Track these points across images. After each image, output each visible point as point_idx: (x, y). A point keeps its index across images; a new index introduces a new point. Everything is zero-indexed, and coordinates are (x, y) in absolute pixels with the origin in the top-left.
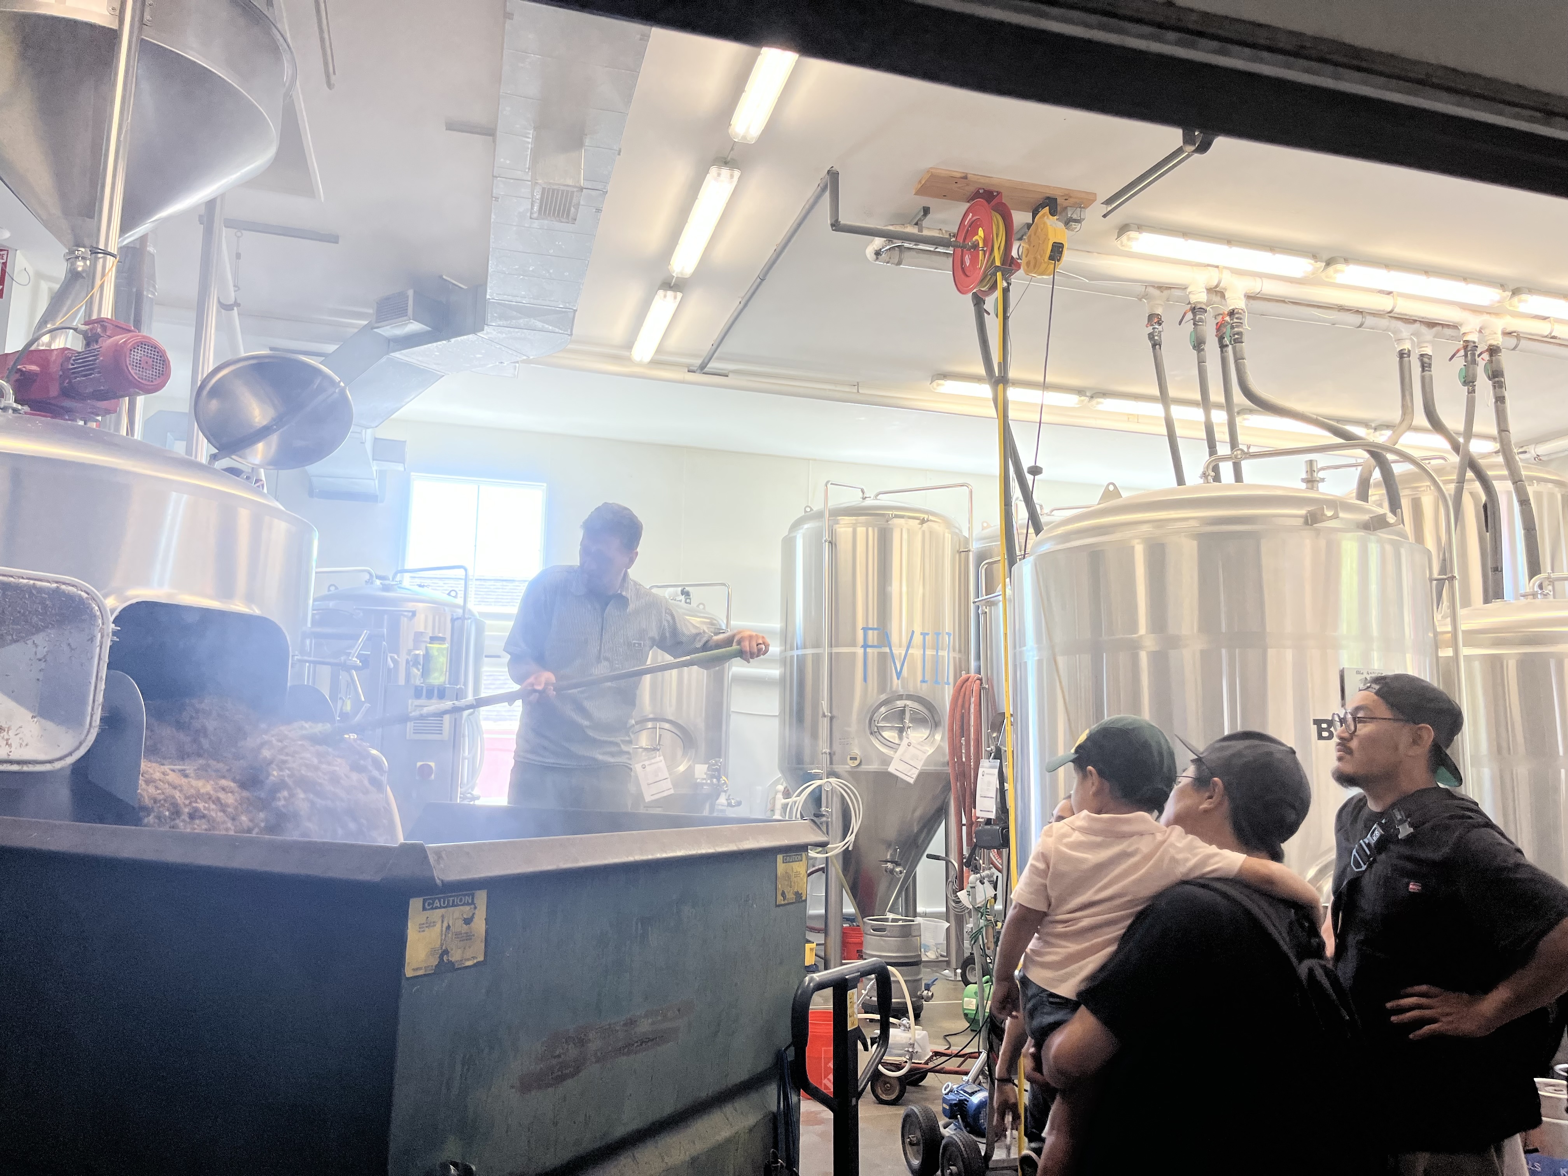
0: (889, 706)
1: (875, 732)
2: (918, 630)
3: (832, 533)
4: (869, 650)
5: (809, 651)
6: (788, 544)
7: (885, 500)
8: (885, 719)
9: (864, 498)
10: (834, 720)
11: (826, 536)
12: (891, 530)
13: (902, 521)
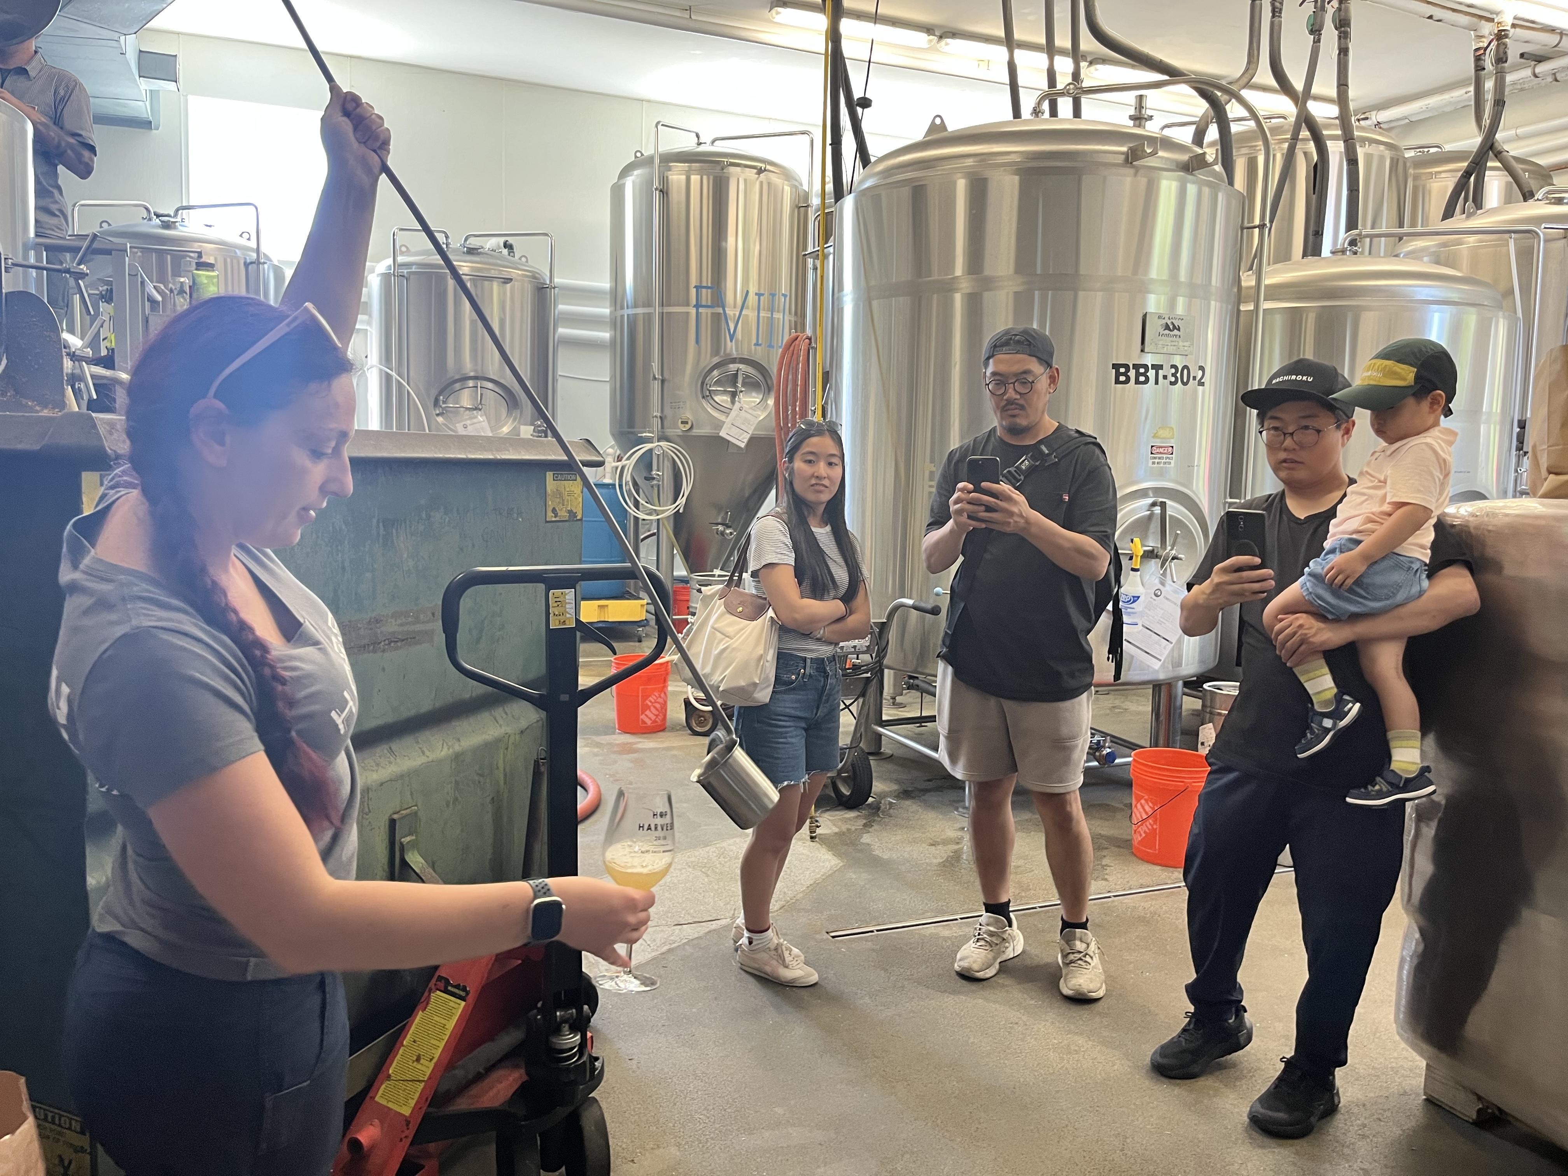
0: (723, 369)
1: (708, 396)
2: (753, 289)
3: (664, 180)
4: (701, 310)
5: (640, 311)
6: (617, 192)
7: (721, 147)
8: (718, 383)
9: (699, 144)
10: (666, 384)
11: (656, 184)
12: (728, 179)
13: (738, 169)
